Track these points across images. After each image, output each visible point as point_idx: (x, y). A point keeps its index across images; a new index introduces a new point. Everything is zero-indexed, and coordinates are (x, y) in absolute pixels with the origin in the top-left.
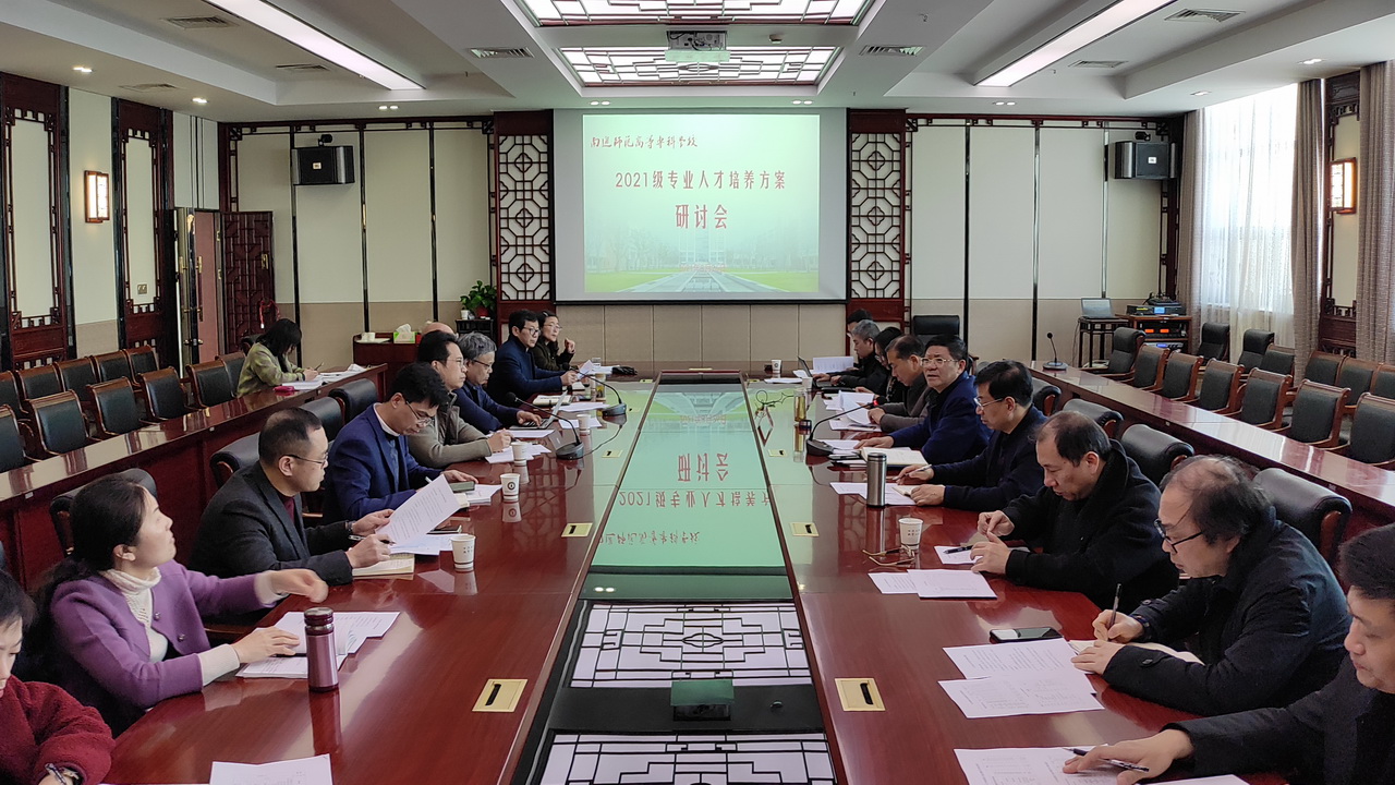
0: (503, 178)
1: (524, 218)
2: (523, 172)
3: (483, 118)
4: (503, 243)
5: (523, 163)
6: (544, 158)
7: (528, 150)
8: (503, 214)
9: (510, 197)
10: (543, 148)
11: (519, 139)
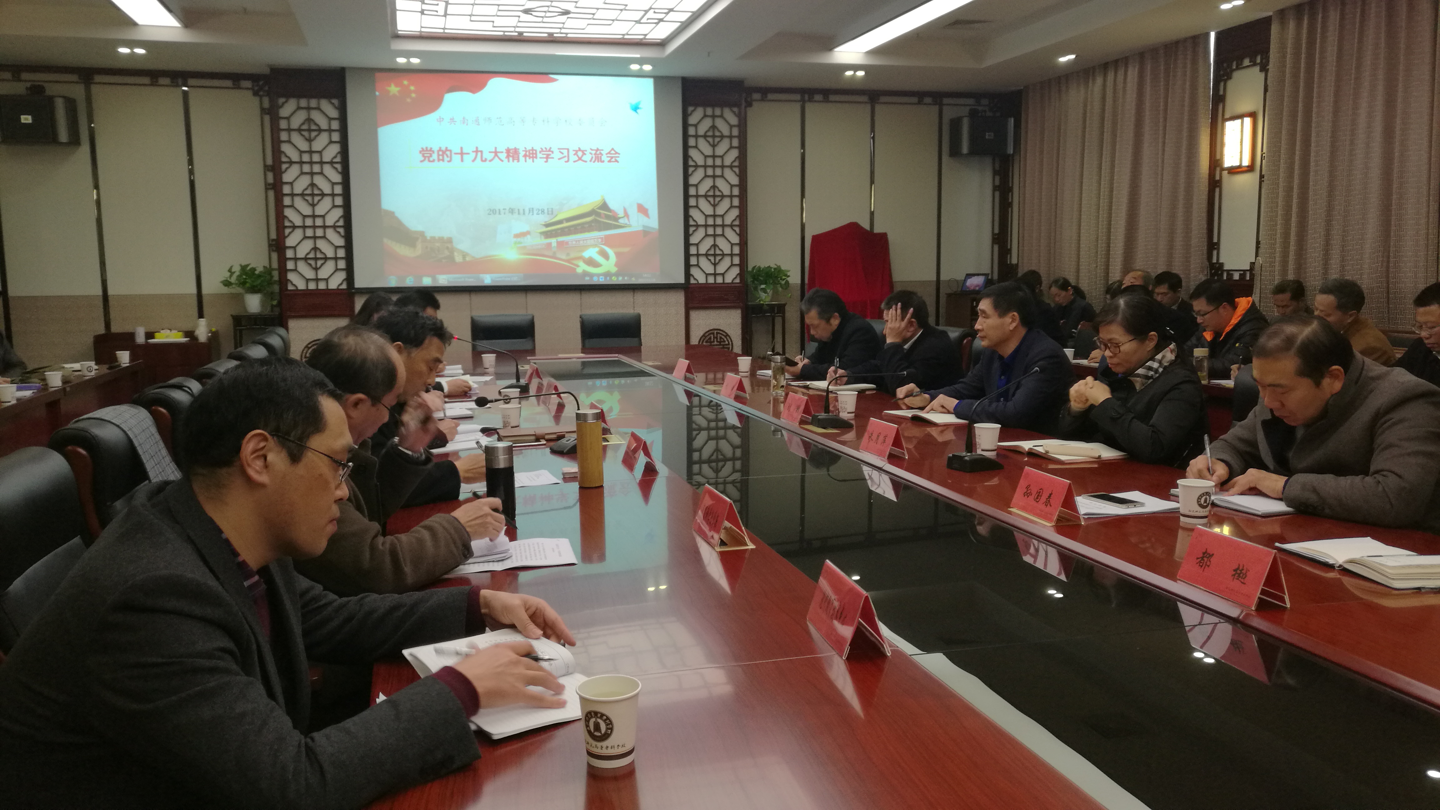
0: (285, 148)
1: (313, 195)
2: (310, 140)
3: (253, 78)
4: (287, 224)
5: (310, 130)
6: (335, 125)
7: (316, 116)
8: (286, 189)
9: (294, 171)
10: (334, 113)
11: (303, 103)
